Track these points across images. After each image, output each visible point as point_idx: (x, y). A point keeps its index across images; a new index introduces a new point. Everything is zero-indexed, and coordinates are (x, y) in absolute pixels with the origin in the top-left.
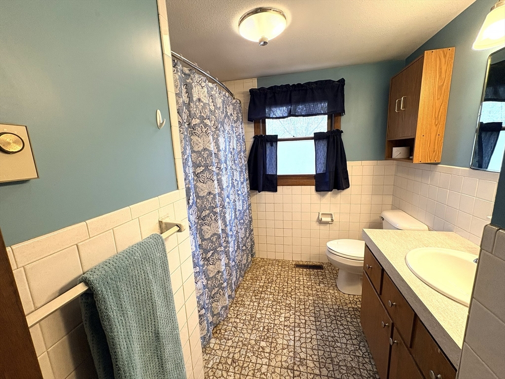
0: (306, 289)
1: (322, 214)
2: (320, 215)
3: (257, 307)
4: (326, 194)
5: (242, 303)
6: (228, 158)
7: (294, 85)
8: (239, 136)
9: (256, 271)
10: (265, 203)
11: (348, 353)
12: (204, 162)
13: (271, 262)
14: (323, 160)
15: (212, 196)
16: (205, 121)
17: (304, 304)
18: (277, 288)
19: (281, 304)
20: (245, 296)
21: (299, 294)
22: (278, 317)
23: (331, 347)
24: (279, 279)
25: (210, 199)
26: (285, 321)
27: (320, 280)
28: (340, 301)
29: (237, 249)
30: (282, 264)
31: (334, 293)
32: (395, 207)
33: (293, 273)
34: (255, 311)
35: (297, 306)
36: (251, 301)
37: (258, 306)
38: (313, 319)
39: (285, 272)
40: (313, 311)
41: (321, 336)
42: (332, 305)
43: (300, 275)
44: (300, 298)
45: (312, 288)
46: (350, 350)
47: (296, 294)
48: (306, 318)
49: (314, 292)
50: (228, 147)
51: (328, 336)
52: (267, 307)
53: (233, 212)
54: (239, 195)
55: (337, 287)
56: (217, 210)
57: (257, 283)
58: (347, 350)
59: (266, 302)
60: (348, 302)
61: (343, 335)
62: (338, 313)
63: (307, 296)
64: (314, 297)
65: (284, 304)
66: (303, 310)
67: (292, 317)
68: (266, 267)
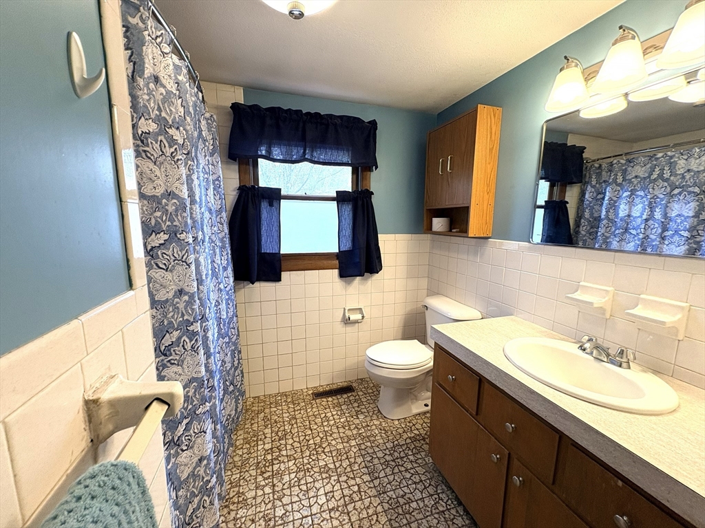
0: (341, 430)
1: (349, 310)
2: (346, 311)
3: (271, 495)
4: (353, 280)
5: (241, 499)
6: (206, 221)
7: (308, 114)
8: (217, 182)
9: (252, 424)
10: (261, 302)
11: (430, 513)
12: (168, 223)
13: (273, 400)
14: (348, 232)
15: (186, 298)
16: (170, 131)
17: (347, 458)
18: (296, 445)
19: (312, 473)
20: (242, 481)
21: (334, 443)
22: (315, 499)
23: (407, 515)
24: (295, 426)
25: (181, 306)
26: (328, 501)
27: (356, 409)
28: (392, 433)
29: (224, 395)
30: (292, 398)
31: (380, 424)
32: (433, 292)
33: (314, 410)
34: (270, 506)
35: (338, 465)
36: (257, 488)
37: (273, 493)
38: (366, 478)
39: (302, 412)
40: (363, 463)
41: (388, 503)
42: (385, 443)
43: (326, 409)
44: (338, 450)
45: (349, 425)
46: (430, 506)
47: (329, 444)
48: (358, 479)
49: (355, 432)
50: (204, 198)
51: (397, 498)
52: (290, 488)
53: (215, 326)
54: (220, 290)
55: (381, 413)
56: (197, 327)
57: (260, 447)
58: (427, 508)
59: (286, 478)
60: (401, 431)
61: (414, 486)
62: (396, 454)
63: (347, 442)
64: (357, 440)
65: (316, 469)
66: (348, 469)
67: (336, 488)
68: (267, 411)
